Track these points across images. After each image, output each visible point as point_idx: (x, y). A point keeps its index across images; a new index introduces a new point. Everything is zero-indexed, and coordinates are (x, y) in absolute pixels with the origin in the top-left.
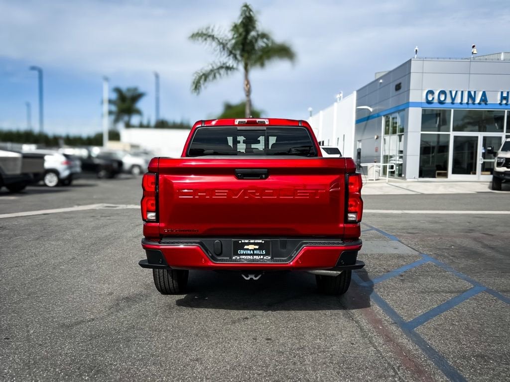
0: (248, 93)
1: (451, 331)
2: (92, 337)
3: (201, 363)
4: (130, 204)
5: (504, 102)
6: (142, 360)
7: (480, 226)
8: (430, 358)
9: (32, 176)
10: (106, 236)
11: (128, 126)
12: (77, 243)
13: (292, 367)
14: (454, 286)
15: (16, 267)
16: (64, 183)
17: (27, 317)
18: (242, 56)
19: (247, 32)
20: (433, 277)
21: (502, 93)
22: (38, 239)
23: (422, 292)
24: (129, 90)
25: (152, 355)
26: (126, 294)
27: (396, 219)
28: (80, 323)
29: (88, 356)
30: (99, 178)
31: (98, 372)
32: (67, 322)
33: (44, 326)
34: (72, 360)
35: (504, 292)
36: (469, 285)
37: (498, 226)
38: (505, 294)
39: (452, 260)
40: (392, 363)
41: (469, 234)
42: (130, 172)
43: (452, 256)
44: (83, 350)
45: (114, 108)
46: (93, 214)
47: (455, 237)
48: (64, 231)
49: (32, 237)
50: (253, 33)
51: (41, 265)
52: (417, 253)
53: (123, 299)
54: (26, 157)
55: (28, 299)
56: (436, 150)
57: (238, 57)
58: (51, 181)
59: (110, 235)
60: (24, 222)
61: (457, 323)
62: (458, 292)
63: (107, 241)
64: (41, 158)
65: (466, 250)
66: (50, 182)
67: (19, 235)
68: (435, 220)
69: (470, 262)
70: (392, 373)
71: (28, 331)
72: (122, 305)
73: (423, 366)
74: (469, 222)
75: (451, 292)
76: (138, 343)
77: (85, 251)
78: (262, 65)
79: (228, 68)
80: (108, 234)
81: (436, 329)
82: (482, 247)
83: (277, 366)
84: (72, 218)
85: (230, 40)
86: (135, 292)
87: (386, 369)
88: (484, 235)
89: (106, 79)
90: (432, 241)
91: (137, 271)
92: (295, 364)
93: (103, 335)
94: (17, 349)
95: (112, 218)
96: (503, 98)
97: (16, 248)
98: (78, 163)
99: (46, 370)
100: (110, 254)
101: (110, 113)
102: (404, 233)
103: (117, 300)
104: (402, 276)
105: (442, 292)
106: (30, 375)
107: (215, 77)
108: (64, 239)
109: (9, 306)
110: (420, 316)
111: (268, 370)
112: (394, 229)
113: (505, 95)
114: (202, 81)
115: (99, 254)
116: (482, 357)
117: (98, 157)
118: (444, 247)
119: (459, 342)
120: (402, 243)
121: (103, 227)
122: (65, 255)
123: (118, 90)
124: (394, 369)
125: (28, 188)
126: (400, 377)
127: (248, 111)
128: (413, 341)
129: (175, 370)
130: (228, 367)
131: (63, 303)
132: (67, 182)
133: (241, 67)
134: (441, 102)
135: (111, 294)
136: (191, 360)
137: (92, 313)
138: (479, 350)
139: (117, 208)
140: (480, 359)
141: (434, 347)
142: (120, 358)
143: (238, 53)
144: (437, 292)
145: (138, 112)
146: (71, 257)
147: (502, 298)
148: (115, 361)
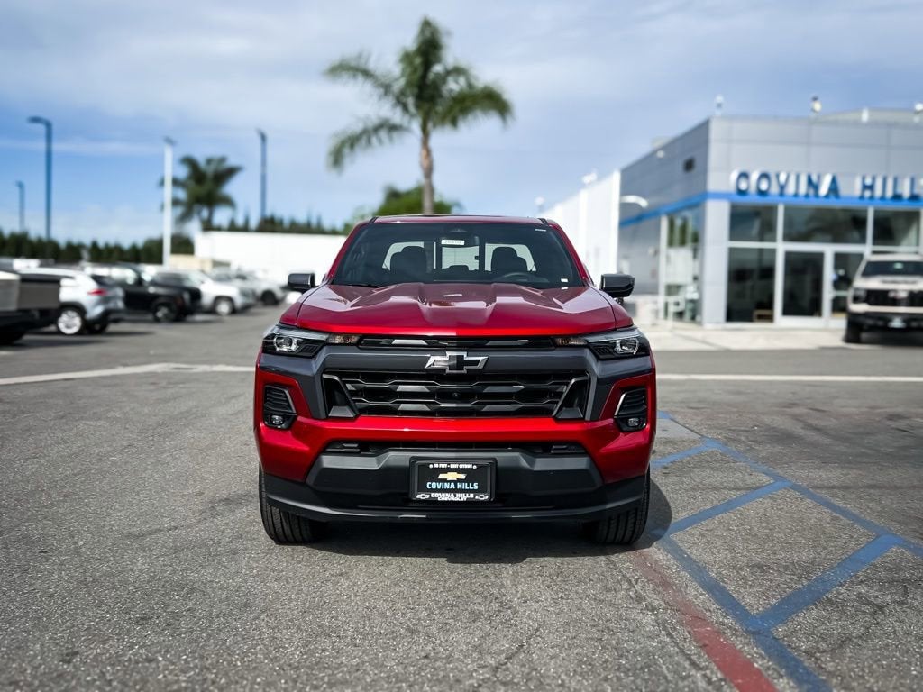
0: (429, 172)
1: (725, 537)
2: (177, 550)
3: (347, 579)
4: (216, 363)
5: (867, 194)
6: (257, 576)
7: (808, 399)
8: (685, 569)
9: (37, 314)
10: (182, 413)
11: (208, 227)
12: (133, 423)
13: (483, 581)
14: (743, 481)
15: (34, 458)
16: (94, 328)
17: (70, 525)
18: (418, 107)
19: (427, 65)
20: (715, 469)
21: (864, 178)
22: (62, 417)
23: (693, 489)
24: (209, 161)
25: (273, 570)
26: (225, 494)
27: (674, 388)
28: (155, 532)
29: (174, 572)
30: (157, 320)
31: (192, 590)
32: (135, 530)
33: (99, 536)
34: (151, 577)
35: (819, 488)
36: (766, 479)
37: (837, 397)
38: (818, 491)
39: (750, 446)
40: (628, 575)
41: (788, 410)
42: (212, 310)
43: (752, 441)
44: (165, 565)
45: (182, 194)
46: (152, 379)
47: (764, 414)
48: (107, 406)
49: (53, 415)
50: (438, 68)
51: (77, 455)
52: (697, 437)
53: (220, 501)
54: (26, 279)
55: (64, 501)
56: (756, 276)
57: (412, 108)
58: (69, 324)
59: (187, 412)
60: (32, 392)
61: (735, 528)
62: (749, 488)
63: (184, 420)
64: (55, 282)
65: (775, 431)
66: (68, 327)
67: (30, 412)
68: (738, 389)
69: (778, 448)
70: (626, 585)
71: (75, 543)
72: (220, 508)
73: (672, 578)
74: (794, 393)
75: (737, 489)
76: (250, 557)
77: (149, 434)
78: (454, 123)
79: (393, 128)
80: (184, 408)
81: (703, 535)
82: (802, 428)
83: (459, 580)
84: (116, 385)
85: (397, 80)
86: (240, 492)
87: (618, 582)
88: (811, 411)
89: (170, 141)
90: (725, 419)
91: (239, 462)
92: (486, 577)
93: (194, 547)
94: (61, 564)
95: (187, 385)
96: (865, 187)
97: (28, 430)
98: (120, 292)
99: (113, 589)
100: (192, 440)
101: (176, 202)
102: (682, 408)
103: (211, 502)
104: (666, 468)
105: (724, 489)
106: (90, 594)
107: (369, 142)
108: (107, 418)
109: (37, 511)
110: (682, 520)
111: (447, 585)
112: (667, 402)
113: (868, 182)
114: (346, 150)
115: (173, 440)
116: (760, 566)
117: (153, 283)
118: (742, 428)
119: (732, 550)
120: (677, 422)
121: (175, 399)
122: (115, 440)
123: (190, 162)
124: (630, 582)
125: (27, 337)
126: (636, 592)
127: (427, 204)
128: (665, 550)
129: (309, 587)
130: (388, 582)
131: (123, 506)
132: (97, 327)
133: (416, 126)
134: (762, 193)
135: (201, 494)
136: (332, 575)
137: (174, 520)
138: (757, 559)
139: (194, 371)
140: (755, 569)
141: (692, 556)
142: (224, 574)
143: (410, 101)
144: (715, 489)
145: (228, 202)
146: (125, 443)
147: (812, 497)
148: (216, 577)
